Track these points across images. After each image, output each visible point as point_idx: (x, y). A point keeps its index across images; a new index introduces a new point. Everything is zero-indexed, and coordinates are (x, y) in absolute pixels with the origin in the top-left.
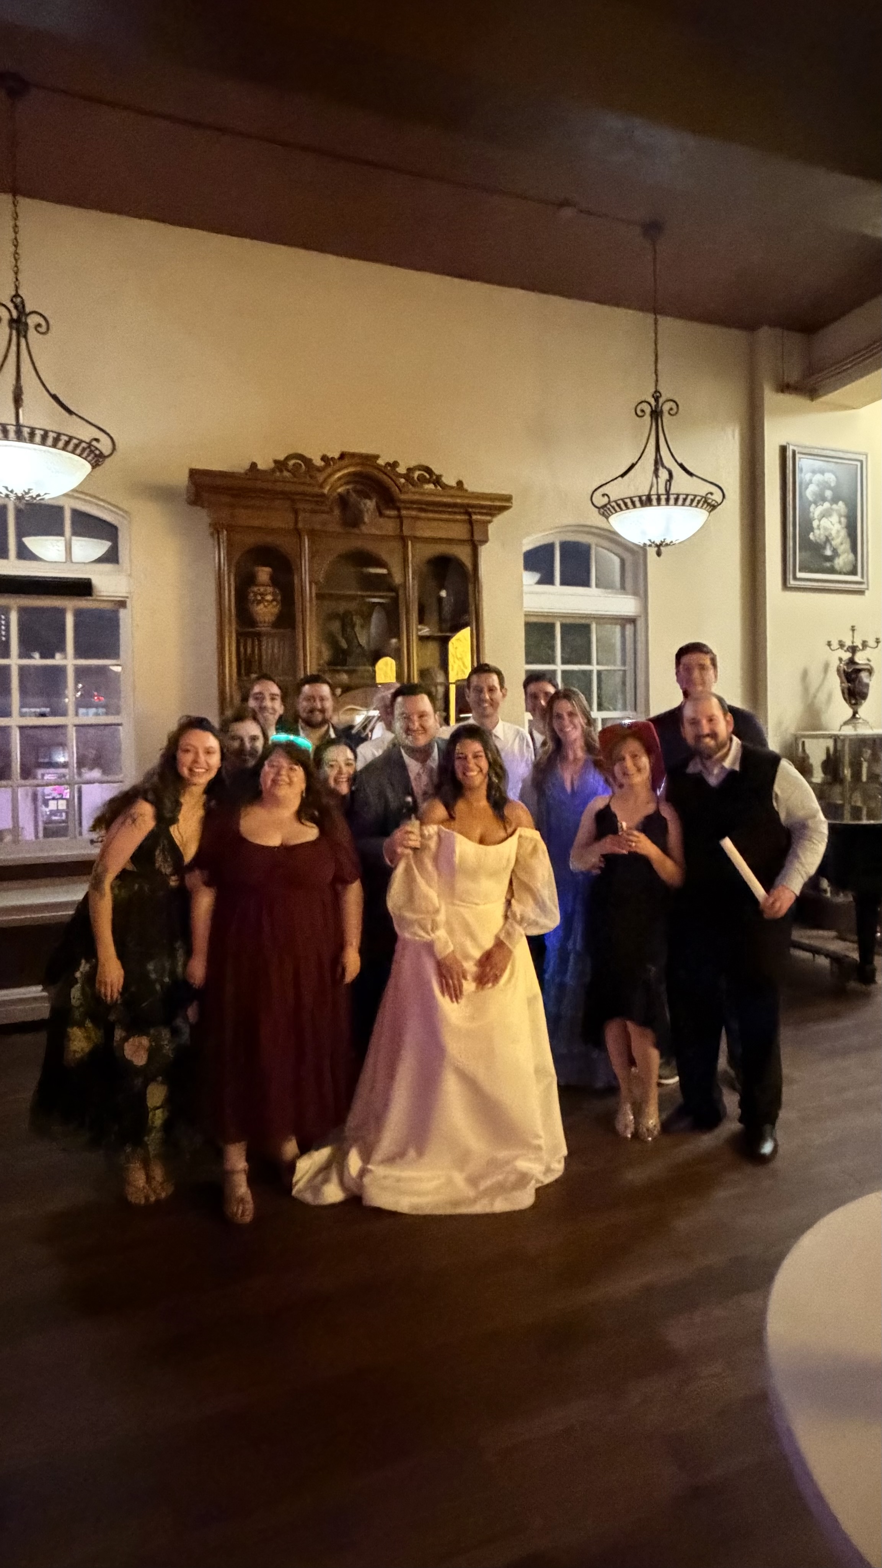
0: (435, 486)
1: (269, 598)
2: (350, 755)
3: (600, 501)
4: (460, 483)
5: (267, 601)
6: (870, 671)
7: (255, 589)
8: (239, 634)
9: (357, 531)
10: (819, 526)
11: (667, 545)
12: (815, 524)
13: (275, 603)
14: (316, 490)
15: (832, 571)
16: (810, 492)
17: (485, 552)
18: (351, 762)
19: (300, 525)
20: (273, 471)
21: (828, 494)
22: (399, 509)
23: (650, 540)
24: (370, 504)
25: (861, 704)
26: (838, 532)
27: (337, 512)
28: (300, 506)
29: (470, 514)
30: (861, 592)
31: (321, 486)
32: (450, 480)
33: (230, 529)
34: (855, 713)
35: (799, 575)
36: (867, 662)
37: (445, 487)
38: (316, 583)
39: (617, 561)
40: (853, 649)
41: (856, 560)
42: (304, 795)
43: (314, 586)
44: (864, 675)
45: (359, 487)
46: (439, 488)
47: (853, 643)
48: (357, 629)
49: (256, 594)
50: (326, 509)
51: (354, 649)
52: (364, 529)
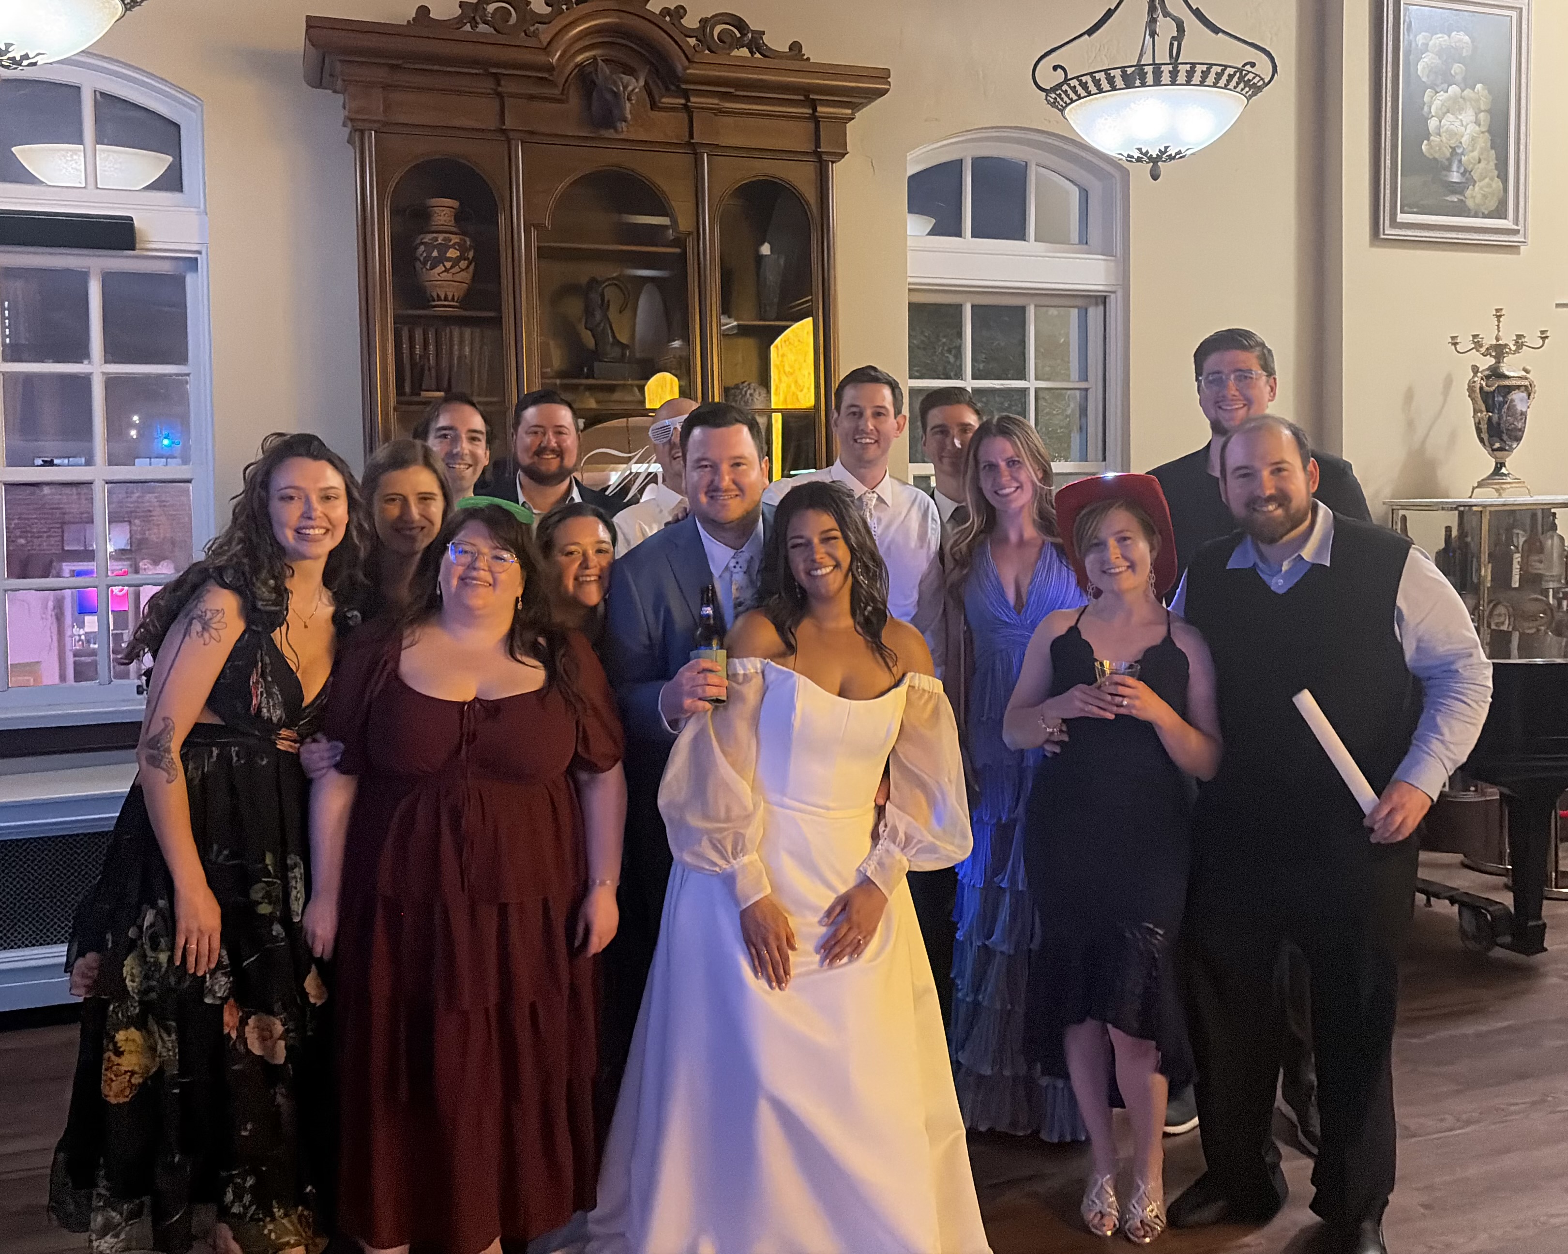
0: (752, 53)
1: (452, 253)
2: (603, 533)
3: (1049, 78)
4: (796, 47)
5: (449, 259)
6: (1528, 390)
7: (428, 238)
8: (399, 320)
9: (610, 133)
10: (1439, 128)
11: (1171, 158)
12: (1433, 124)
13: (463, 264)
14: (540, 58)
15: (1461, 210)
16: (1424, 65)
17: (839, 171)
18: (604, 546)
19: (508, 124)
20: (459, 22)
21: (1457, 68)
22: (686, 94)
23: (1140, 150)
24: (635, 85)
25: (1511, 449)
26: (1473, 139)
27: (574, 101)
28: (507, 87)
29: (813, 104)
30: (1513, 249)
31: (547, 49)
32: (777, 42)
33: (384, 129)
34: (1500, 465)
35: (1401, 218)
36: (1524, 373)
37: (767, 53)
38: (536, 226)
39: (1075, 191)
40: (1499, 351)
41: (1506, 190)
42: (520, 607)
43: (534, 234)
44: (1517, 397)
45: (613, 53)
46: (758, 55)
47: (1497, 339)
48: (613, 314)
49: (430, 247)
50: (556, 92)
51: (608, 348)
52: (625, 131)
